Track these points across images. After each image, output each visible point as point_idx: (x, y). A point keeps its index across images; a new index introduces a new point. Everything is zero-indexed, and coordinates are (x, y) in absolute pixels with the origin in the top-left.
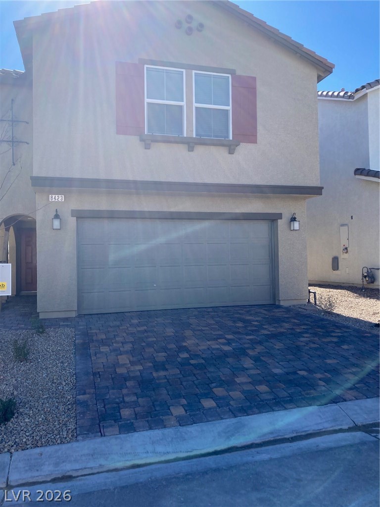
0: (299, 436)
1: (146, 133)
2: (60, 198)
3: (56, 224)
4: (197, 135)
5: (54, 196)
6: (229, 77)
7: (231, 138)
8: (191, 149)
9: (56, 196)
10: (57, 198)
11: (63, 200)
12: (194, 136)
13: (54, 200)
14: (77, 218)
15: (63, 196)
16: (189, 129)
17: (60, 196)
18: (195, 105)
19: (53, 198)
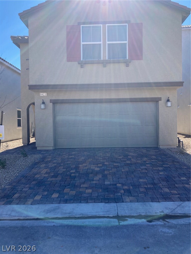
0: (83, 217)
1: (82, 60)
2: (45, 94)
3: (43, 106)
4: (109, 58)
5: (42, 93)
6: (126, 25)
7: (127, 58)
8: (105, 66)
9: (43, 93)
10: (43, 94)
11: (46, 95)
12: (107, 59)
13: (42, 95)
14: (53, 103)
15: (46, 93)
16: (104, 55)
17: (44, 93)
18: (107, 42)
19: (42, 94)
